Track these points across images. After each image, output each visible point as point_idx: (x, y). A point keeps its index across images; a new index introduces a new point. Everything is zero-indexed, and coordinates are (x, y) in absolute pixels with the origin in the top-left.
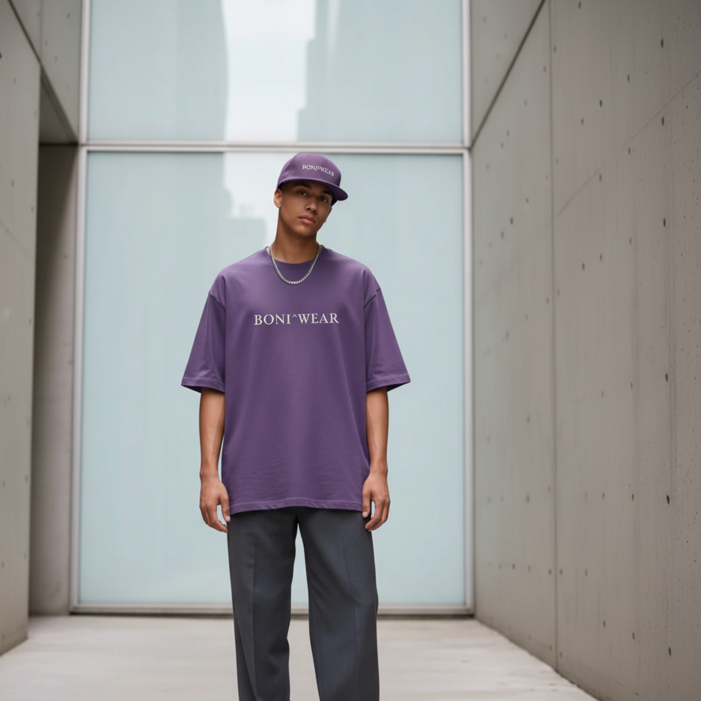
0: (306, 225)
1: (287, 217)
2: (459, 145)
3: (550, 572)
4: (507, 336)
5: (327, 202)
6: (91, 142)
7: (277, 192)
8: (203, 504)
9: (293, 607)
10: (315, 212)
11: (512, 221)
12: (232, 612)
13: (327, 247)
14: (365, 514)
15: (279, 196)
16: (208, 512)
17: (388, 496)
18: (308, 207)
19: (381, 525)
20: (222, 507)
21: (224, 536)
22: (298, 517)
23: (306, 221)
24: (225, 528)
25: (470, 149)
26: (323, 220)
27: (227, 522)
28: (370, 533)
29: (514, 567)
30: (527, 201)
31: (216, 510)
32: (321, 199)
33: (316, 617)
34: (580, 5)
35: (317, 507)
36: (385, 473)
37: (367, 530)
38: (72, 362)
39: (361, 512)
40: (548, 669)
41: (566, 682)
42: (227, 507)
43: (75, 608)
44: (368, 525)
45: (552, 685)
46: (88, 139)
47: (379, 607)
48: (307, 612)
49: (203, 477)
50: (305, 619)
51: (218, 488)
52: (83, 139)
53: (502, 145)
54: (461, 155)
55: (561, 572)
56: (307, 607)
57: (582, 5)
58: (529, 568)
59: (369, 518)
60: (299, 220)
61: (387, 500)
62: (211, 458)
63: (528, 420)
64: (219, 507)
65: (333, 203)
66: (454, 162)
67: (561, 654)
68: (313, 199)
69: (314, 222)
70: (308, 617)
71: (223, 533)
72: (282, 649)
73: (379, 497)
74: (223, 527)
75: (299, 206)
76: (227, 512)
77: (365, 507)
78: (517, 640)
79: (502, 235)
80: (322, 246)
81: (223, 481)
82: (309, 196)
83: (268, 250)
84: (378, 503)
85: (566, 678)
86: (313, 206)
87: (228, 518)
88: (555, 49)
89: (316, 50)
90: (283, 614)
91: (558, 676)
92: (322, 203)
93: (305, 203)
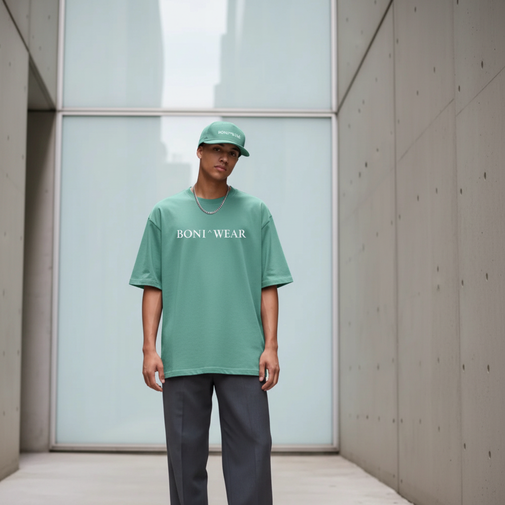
0: (219, 172)
1: (206, 166)
2: (329, 111)
3: (394, 421)
4: (363, 248)
6: (65, 109)
8: (145, 372)
9: (210, 446)
10: (226, 163)
11: (366, 165)
12: (166, 450)
14: (261, 379)
15: (201, 151)
16: (149, 378)
17: (278, 365)
18: (221, 159)
19: (273, 387)
20: (159, 373)
21: (160, 394)
22: (213, 381)
23: (220, 169)
24: (161, 389)
25: (337, 114)
27: (163, 384)
28: (266, 392)
29: (367, 417)
30: (378, 150)
31: (154, 376)
32: (231, 154)
33: (227, 453)
34: (415, 9)
35: (227, 373)
36: (276, 349)
37: (263, 390)
38: (52, 268)
39: (258, 378)
40: (392, 491)
41: (405, 501)
42: (162, 373)
43: (53, 447)
44: (264, 386)
45: (395, 503)
46: (63, 107)
47: (272, 447)
48: (221, 450)
49: (145, 352)
50: (220, 455)
51: (156, 360)
52: (59, 107)
53: (359, 111)
54: (330, 118)
55: (402, 421)
57: (417, 10)
58: (379, 419)
59: (264, 381)
60: (215, 168)
61: (277, 368)
62: (151, 338)
63: (378, 310)
66: (325, 123)
67: (402, 481)
68: (225, 155)
69: (226, 170)
70: (221, 454)
72: (202, 476)
73: (272, 366)
74: (159, 388)
76: (162, 377)
77: (261, 374)
78: (370, 471)
79: (360, 175)
80: (230, 187)
82: (222, 151)
83: (191, 189)
84: (270, 370)
85: (405, 498)
86: (225, 159)
87: (163, 381)
88: (397, 41)
89: (227, 42)
90: (203, 451)
91: (399, 497)
92: (232, 156)
93: (219, 157)
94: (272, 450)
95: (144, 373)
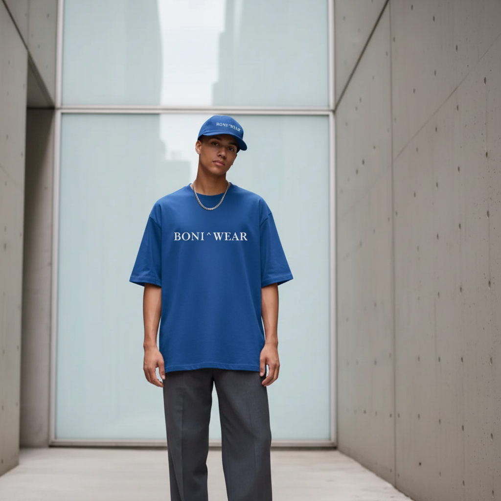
0: (218, 166)
1: (204, 161)
2: (327, 108)
3: (391, 416)
4: (361, 245)
5: (234, 151)
6: (64, 106)
7: (197, 143)
8: (146, 367)
10: (224, 158)
11: (363, 162)
12: (166, 445)
13: (234, 184)
14: (262, 374)
15: (199, 146)
16: (149, 373)
17: (278, 361)
18: (219, 154)
19: (273, 382)
20: (159, 369)
21: (161, 390)
22: (212, 376)
23: (218, 164)
24: (161, 384)
25: (334, 111)
26: (231, 163)
27: (163, 380)
28: (265, 388)
29: (365, 412)
30: (374, 147)
31: (155, 371)
32: (229, 148)
33: (227, 448)
34: (412, 7)
35: (226, 369)
36: (276, 345)
37: (263, 386)
38: (51, 264)
39: (259, 373)
40: (389, 485)
41: (402, 495)
42: (163, 369)
43: (53, 442)
44: (264, 381)
45: (392, 497)
46: (62, 104)
47: (272, 442)
48: (221, 445)
49: (146, 347)
51: (156, 355)
52: (58, 104)
53: (356, 108)
54: (328, 116)
55: (399, 415)
56: (221, 441)
57: (414, 8)
58: (376, 413)
59: (264, 377)
60: (213, 163)
61: (278, 364)
62: (151, 334)
63: (375, 305)
64: (157, 369)
65: (238, 151)
66: (323, 121)
67: (399, 475)
68: (224, 149)
69: (224, 165)
70: (221, 449)
71: (160, 388)
72: (202, 471)
73: (272, 362)
74: (160, 383)
75: (213, 154)
76: (162, 372)
77: (261, 369)
78: (368, 466)
79: (357, 172)
80: (230, 183)
81: (160, 351)
82: (220, 146)
83: (191, 186)
84: (271, 366)
85: (402, 492)
86: (223, 153)
87: (164, 377)
88: (394, 39)
89: (225, 40)
90: (203, 446)
91: (396, 491)
92: (230, 151)
93: (217, 151)
94: (272, 445)
95: (144, 369)
